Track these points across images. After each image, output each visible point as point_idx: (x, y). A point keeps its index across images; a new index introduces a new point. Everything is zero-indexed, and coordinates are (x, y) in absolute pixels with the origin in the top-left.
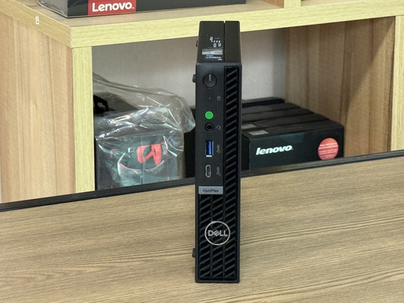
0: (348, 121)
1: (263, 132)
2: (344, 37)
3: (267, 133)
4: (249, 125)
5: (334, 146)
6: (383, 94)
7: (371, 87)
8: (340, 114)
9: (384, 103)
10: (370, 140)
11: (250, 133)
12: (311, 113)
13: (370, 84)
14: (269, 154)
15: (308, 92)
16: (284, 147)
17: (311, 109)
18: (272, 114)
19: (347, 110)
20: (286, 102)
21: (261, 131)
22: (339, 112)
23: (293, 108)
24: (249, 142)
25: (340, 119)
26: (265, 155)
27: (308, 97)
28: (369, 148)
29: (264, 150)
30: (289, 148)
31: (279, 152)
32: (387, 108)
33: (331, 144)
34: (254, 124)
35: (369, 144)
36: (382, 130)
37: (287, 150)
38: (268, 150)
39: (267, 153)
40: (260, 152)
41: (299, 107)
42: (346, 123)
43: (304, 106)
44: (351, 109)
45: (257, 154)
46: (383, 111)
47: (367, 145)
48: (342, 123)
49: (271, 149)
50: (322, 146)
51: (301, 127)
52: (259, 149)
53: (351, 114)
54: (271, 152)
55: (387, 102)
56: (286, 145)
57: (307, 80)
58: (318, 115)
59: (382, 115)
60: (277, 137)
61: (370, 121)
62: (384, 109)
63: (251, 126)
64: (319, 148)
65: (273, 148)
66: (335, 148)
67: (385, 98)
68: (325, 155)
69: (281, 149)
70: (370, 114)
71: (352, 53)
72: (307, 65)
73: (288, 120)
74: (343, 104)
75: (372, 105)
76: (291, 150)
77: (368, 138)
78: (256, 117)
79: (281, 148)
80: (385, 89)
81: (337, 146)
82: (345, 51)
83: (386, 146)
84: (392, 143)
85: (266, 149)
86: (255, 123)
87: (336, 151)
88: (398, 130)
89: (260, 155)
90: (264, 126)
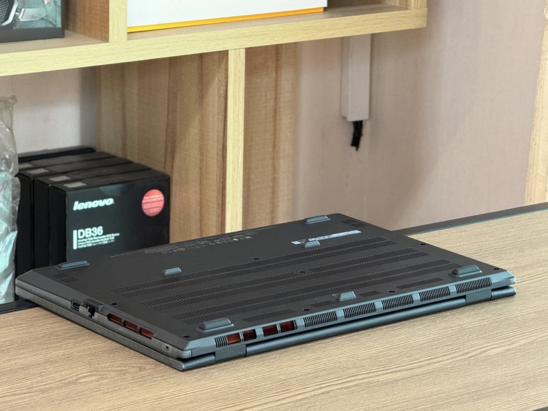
0: (175, 170)
1: (79, 184)
2: (167, 74)
3: (84, 185)
4: (61, 177)
5: (159, 199)
6: (215, 137)
7: (201, 130)
8: (165, 162)
9: (217, 147)
10: (201, 191)
11: (65, 185)
12: (130, 162)
13: (201, 126)
14: (88, 209)
15: (124, 138)
16: (105, 200)
17: (129, 158)
18: (86, 165)
19: (173, 157)
20: (97, 151)
21: (77, 183)
22: (163, 160)
23: (108, 158)
24: (65, 195)
25: (164, 168)
26: (84, 209)
27: (124, 145)
28: (201, 198)
29: (82, 204)
30: (109, 202)
31: (99, 207)
32: (221, 152)
33: (156, 196)
34: (67, 176)
35: (201, 194)
36: (215, 177)
37: (108, 204)
38: (87, 203)
39: (86, 208)
40: (78, 206)
41: (115, 157)
42: (172, 173)
43: (120, 155)
44: (177, 156)
45: (75, 209)
46: (215, 157)
47: (198, 196)
48: (168, 172)
49: (90, 203)
50: (146, 199)
51: (121, 177)
52: (76, 203)
53: (177, 162)
54: (90, 207)
55: (221, 147)
56: (107, 198)
57: (124, 125)
58: (138, 165)
59: (215, 161)
60: (96, 189)
61: (201, 168)
62: (218, 154)
63: (64, 178)
64: (143, 201)
65: (92, 201)
66: (160, 201)
67: (218, 141)
68: (150, 209)
69: (101, 203)
70: (201, 161)
71: (179, 93)
72: (123, 108)
73: (105, 171)
74: (169, 151)
75: (202, 150)
76: (112, 205)
77: (198, 187)
78: (68, 168)
79: (101, 201)
80: (218, 132)
81: (162, 198)
82: (169, 91)
83: (221, 195)
84: (227, 191)
85: (84, 202)
86: (68, 174)
87: (161, 204)
88: (233, 178)
89: (78, 210)
90: (79, 177)
